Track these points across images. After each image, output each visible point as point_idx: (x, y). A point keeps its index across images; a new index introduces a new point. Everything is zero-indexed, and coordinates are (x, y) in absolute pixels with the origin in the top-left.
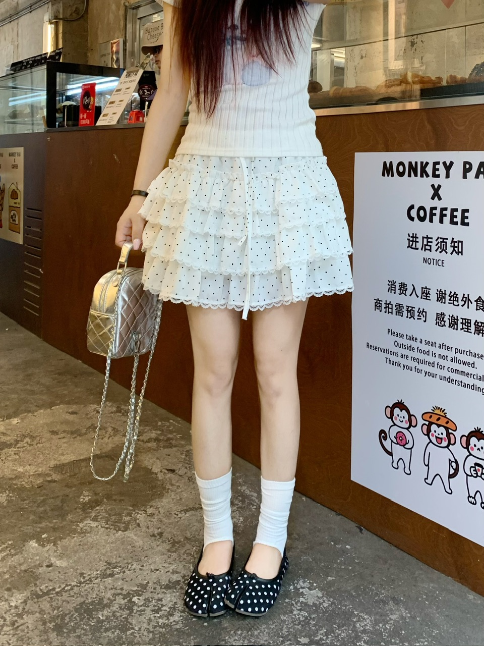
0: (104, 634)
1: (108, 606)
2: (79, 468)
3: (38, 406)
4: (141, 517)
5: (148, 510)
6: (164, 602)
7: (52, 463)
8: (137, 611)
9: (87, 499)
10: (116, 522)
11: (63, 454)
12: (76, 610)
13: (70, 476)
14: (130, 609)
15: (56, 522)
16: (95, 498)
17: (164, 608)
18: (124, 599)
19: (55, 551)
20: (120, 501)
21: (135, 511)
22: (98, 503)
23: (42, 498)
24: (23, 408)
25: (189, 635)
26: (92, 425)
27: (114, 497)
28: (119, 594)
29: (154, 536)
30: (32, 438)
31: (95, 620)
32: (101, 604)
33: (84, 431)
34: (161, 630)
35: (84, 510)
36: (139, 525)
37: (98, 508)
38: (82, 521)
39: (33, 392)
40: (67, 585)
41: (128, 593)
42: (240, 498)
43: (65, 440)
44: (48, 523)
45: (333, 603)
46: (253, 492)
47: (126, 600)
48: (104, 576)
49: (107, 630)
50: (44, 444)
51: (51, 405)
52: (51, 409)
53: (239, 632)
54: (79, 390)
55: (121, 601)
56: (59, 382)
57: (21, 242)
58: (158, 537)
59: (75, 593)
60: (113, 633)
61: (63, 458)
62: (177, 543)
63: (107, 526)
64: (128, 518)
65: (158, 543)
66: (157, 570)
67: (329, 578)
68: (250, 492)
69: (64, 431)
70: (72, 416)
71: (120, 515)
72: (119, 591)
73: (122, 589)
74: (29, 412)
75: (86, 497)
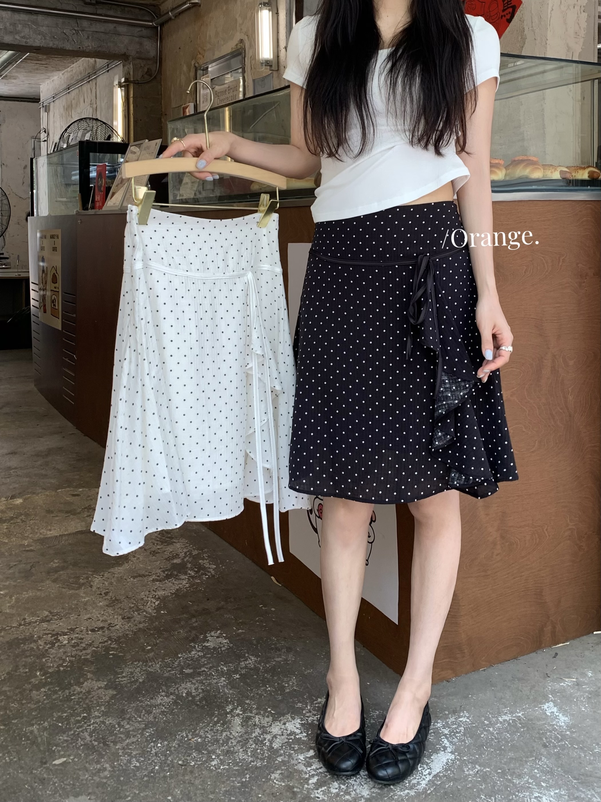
0: (24, 659)
1: (36, 641)
2: (59, 542)
3: (45, 489)
4: (97, 581)
5: (105, 575)
6: (83, 641)
7: (37, 536)
8: (58, 646)
9: (55, 565)
10: (72, 584)
11: (50, 530)
12: (8, 642)
13: (48, 547)
14: (53, 644)
15: (20, 582)
16: (62, 564)
17: (82, 645)
18: (51, 637)
19: (9, 602)
20: (84, 567)
21: (92, 575)
22: (63, 568)
23: (15, 564)
24: (30, 490)
25: (92, 663)
26: (90, 506)
27: (79, 565)
28: (48, 634)
29: (101, 594)
30: (27, 515)
31: (20, 650)
32: (30, 639)
33: (79, 510)
34: (71, 659)
35: (48, 573)
36: (91, 586)
37: (61, 572)
38: (42, 581)
39: (45, 476)
40: (8, 626)
41: (57, 634)
42: (196, 570)
43: (57, 518)
44: (12, 582)
45: (230, 648)
46: (212, 564)
47: (53, 638)
48: (43, 621)
49: (27, 657)
50: (36, 521)
51: (56, 488)
52: (56, 492)
53: (136, 663)
54: (91, 475)
55: (49, 638)
56: (74, 468)
57: (60, 329)
58: (104, 595)
59: (12, 632)
60: (31, 659)
61: (49, 533)
62: (117, 600)
63: (64, 586)
64: (85, 581)
65: (100, 599)
66: (90, 619)
67: (240, 631)
68: (210, 564)
69: (60, 511)
70: (74, 498)
71: (78, 578)
72: (50, 632)
73: (54, 630)
74: (34, 493)
75: (55, 564)
